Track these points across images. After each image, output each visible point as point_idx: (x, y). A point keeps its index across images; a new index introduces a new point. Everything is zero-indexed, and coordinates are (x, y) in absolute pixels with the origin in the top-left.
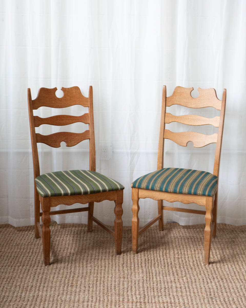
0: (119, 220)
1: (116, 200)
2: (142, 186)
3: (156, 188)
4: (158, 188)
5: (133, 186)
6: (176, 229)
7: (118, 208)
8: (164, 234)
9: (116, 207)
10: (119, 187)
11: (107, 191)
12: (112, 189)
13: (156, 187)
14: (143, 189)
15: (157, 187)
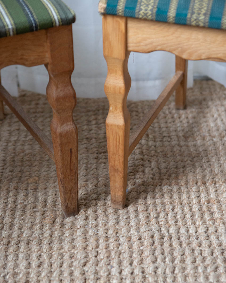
0: (65, 125)
1: (48, 63)
2: (141, 10)
3: (194, 16)
4: (202, 17)
5: (106, 9)
6: (218, 102)
7: (57, 88)
8: (191, 122)
9: (50, 81)
10: (55, 15)
11: (11, 33)
12: (27, 24)
13: (193, 13)
14: (145, 20)
15: (199, 14)
